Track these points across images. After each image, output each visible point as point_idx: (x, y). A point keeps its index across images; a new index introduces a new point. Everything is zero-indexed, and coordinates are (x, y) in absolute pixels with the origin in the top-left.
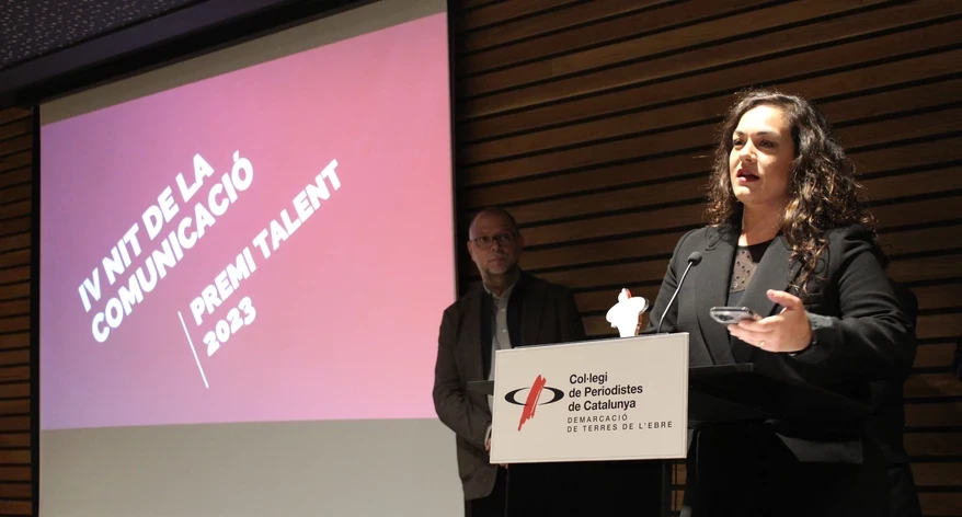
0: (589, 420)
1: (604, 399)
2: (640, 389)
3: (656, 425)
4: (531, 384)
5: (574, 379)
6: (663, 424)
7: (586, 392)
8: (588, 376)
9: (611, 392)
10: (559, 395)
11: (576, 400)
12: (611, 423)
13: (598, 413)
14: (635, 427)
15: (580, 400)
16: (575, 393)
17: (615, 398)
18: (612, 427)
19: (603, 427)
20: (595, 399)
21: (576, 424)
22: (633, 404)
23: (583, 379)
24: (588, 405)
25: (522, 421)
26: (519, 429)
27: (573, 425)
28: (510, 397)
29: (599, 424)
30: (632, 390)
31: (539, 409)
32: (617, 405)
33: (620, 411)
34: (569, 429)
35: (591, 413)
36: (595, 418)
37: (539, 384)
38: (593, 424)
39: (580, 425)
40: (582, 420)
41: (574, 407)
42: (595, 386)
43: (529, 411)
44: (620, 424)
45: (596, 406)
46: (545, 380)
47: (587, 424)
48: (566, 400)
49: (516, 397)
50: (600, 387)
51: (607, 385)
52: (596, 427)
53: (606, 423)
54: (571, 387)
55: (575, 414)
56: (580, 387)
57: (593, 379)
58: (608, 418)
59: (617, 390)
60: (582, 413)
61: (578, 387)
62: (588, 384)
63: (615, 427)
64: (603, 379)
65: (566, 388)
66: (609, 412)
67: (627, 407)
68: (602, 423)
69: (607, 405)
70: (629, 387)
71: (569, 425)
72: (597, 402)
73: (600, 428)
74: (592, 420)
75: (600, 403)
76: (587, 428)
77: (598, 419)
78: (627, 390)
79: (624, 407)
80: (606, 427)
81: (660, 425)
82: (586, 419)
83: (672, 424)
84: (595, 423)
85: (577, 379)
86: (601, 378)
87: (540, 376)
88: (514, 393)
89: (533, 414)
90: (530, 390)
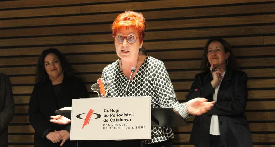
0: (112, 125)
1: (118, 118)
2: (133, 115)
3: (139, 127)
4: (87, 112)
5: (105, 111)
6: (142, 127)
7: (111, 115)
8: (111, 110)
9: (121, 115)
10: (99, 116)
11: (107, 118)
12: (121, 126)
13: (116, 123)
14: (131, 128)
15: (109, 118)
16: (106, 116)
17: (122, 118)
18: (121, 128)
19: (118, 128)
21: (106, 127)
24: (111, 120)
25: (84, 125)
26: (83, 128)
27: (105, 127)
28: (78, 116)
29: (116, 127)
31: (91, 121)
32: (123, 120)
33: (125, 122)
34: (104, 128)
35: (113, 123)
36: (115, 125)
37: (91, 112)
38: (114, 127)
39: (108, 127)
40: (109, 125)
41: (106, 121)
42: (115, 113)
43: (87, 121)
44: (125, 127)
45: (115, 120)
46: (93, 111)
47: (111, 127)
48: (102, 118)
50: (117, 114)
51: (119, 113)
52: (115, 128)
53: (119, 127)
54: (105, 113)
55: (106, 123)
56: (109, 114)
57: (113, 111)
58: (120, 125)
59: (123, 115)
60: (109, 122)
61: (107, 113)
62: (111, 112)
63: (123, 128)
64: (118, 111)
65: (102, 114)
66: (121, 123)
67: (127, 121)
68: (118, 126)
69: (120, 120)
70: (128, 114)
71: (104, 127)
72: (115, 119)
73: (116, 128)
74: (113, 125)
75: (116, 119)
76: (111, 128)
77: (116, 125)
78: (127, 115)
79: (126, 121)
80: (119, 128)
81: (141, 127)
82: (111, 125)
83: (145, 127)
84: (115, 126)
85: (107, 111)
86: (117, 111)
87: (91, 109)
88: (80, 115)
89: (88, 123)
90: (87, 114)
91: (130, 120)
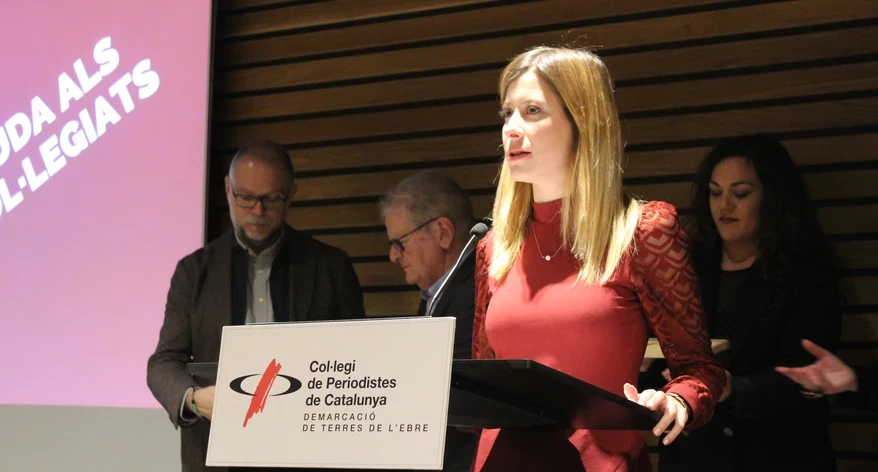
0: (330, 417)
1: (349, 392)
2: (393, 383)
3: (410, 428)
4: (262, 371)
5: (315, 366)
6: (418, 427)
7: (328, 383)
8: (332, 364)
9: (358, 384)
10: (295, 385)
11: (316, 393)
12: (356, 422)
13: (341, 409)
14: (385, 428)
15: (321, 393)
16: (315, 384)
17: (362, 393)
18: (356, 428)
19: (345, 427)
20: (338, 393)
21: (313, 422)
22: (384, 401)
23: (326, 367)
24: (330, 400)
25: (249, 415)
26: (245, 425)
27: (309, 423)
28: (236, 385)
29: (341, 423)
30: (383, 383)
31: (271, 402)
32: (364, 401)
33: (367, 409)
34: (305, 428)
35: (333, 410)
36: (337, 416)
37: (273, 370)
38: (334, 422)
39: (318, 423)
40: (321, 417)
41: (313, 401)
42: (340, 376)
43: (257, 403)
44: (366, 424)
45: (339, 401)
46: (279, 366)
47: (327, 422)
48: (304, 392)
49: (244, 385)
50: (346, 378)
52: (338, 427)
53: (349, 423)
54: (311, 376)
55: (313, 409)
56: (322, 377)
57: (338, 367)
58: (352, 417)
59: (366, 383)
60: (322, 408)
61: (319, 376)
62: (331, 373)
63: (360, 428)
64: (350, 368)
65: (304, 377)
66: (354, 409)
67: (375, 404)
68: (345, 422)
69: (353, 401)
70: (380, 380)
71: (305, 422)
72: (341, 396)
73: (341, 428)
74: (333, 418)
75: (344, 398)
76: (326, 428)
77: (341, 417)
78: (377, 383)
79: (373, 404)
80: (349, 428)
81: (414, 428)
82: (326, 417)
83: (429, 428)
84: (337, 422)
85: (318, 366)
86: (348, 367)
87: (274, 361)
88: (240, 380)
89: (262, 407)
90: (260, 377)
91: (385, 400)
